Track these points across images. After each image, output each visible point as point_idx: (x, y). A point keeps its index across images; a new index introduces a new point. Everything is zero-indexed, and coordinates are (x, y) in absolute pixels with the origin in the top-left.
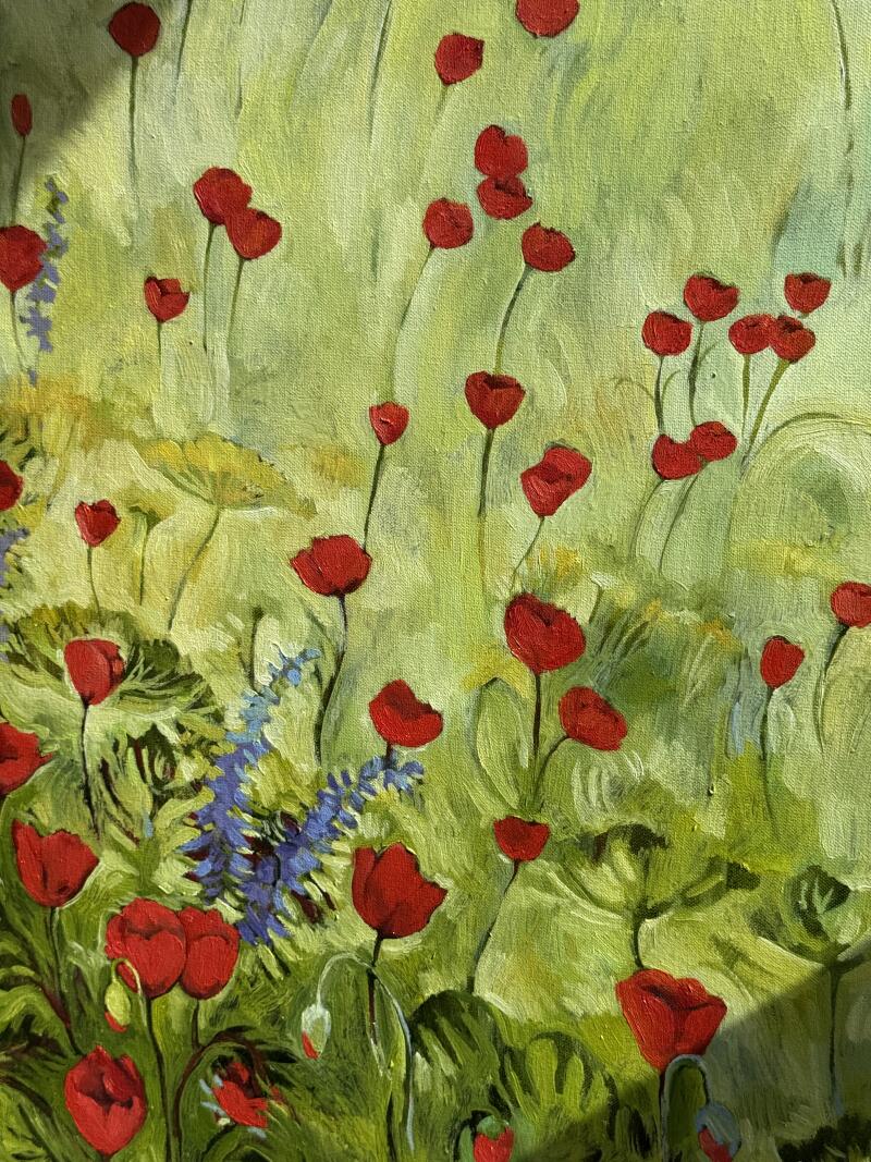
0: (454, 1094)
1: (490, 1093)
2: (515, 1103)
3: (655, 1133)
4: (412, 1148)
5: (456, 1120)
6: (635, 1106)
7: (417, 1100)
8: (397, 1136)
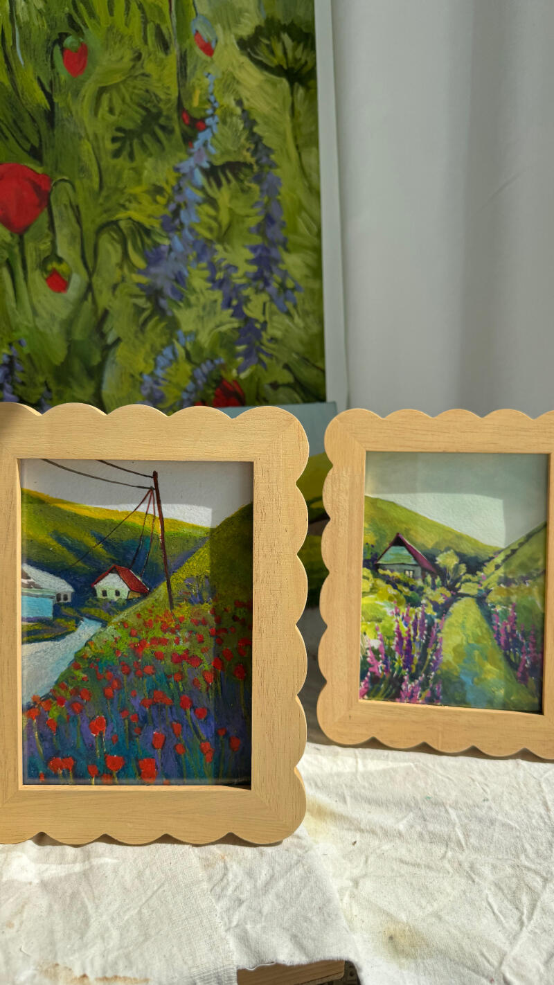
0: (45, 22)
1: (69, 20)
2: (85, 25)
3: (170, 38)
4: (22, 63)
5: (49, 40)
6: (158, 22)
7: (20, 28)
8: (11, 56)
